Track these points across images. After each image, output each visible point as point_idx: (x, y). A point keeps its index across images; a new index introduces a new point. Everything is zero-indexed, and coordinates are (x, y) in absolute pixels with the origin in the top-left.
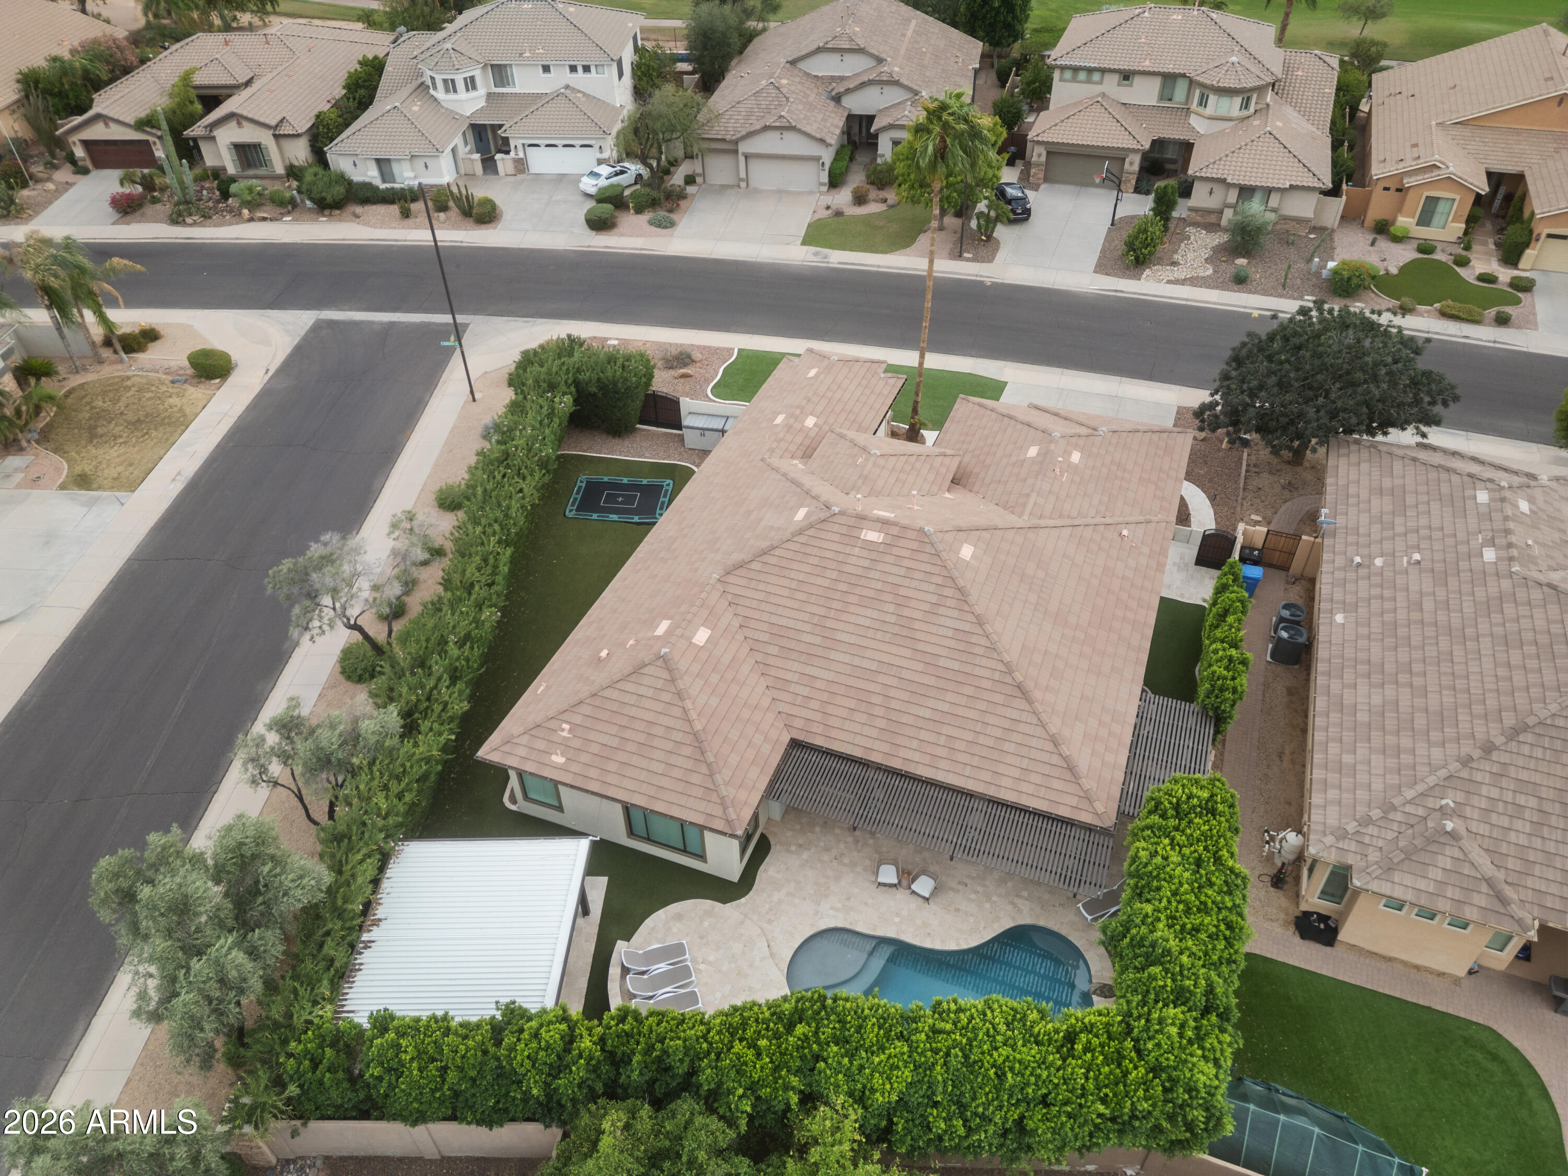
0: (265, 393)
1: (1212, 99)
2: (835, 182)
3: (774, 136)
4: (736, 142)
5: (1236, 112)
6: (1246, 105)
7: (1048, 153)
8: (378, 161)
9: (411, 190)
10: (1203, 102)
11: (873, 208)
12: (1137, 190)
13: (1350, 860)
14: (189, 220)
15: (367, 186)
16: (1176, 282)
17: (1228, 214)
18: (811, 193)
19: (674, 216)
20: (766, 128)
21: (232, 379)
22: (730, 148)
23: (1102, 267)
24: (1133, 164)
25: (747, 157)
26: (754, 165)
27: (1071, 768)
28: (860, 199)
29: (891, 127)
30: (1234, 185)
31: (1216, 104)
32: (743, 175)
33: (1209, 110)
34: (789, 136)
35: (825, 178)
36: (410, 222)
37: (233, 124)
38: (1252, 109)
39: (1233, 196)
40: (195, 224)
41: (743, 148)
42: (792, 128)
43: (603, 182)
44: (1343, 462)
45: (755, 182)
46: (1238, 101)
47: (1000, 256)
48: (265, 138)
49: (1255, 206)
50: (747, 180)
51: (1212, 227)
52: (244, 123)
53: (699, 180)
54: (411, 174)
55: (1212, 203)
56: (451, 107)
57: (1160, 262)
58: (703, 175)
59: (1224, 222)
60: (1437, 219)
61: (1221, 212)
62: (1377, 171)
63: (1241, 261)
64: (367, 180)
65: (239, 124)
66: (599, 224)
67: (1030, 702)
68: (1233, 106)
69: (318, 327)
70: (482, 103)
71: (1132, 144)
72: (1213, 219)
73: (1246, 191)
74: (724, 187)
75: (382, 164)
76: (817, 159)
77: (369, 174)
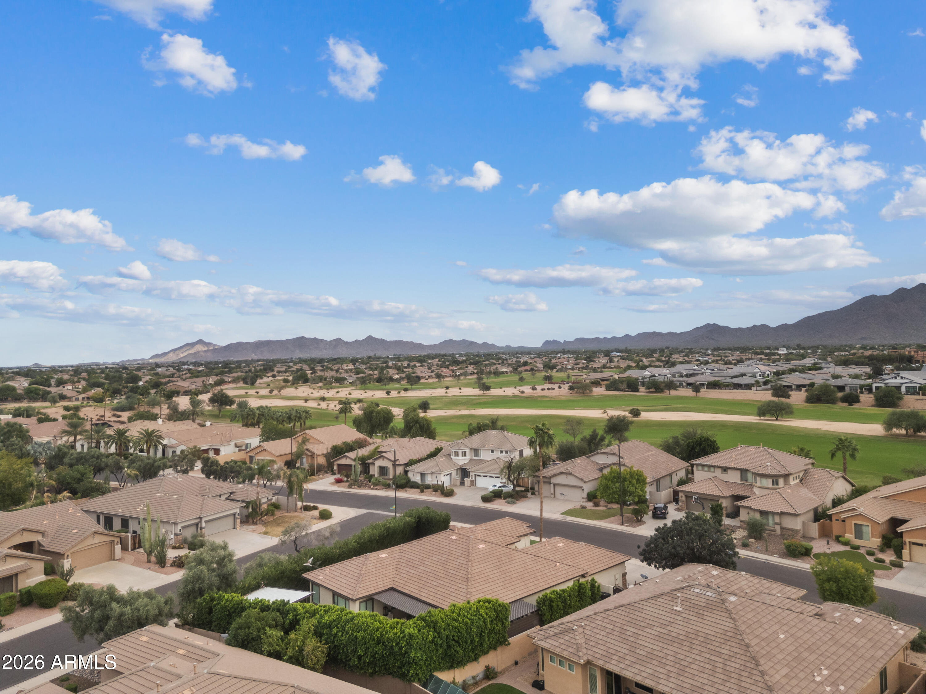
1: (758, 479)
2: (589, 498)
3: (564, 476)
4: (550, 478)
5: (770, 485)
7: (686, 496)
9: (429, 485)
10: (756, 481)
11: (600, 508)
13: (537, 636)
14: (353, 487)
15: (415, 483)
18: (577, 500)
19: (517, 502)
20: (561, 473)
22: (548, 481)
25: (555, 485)
26: (557, 488)
28: (597, 505)
30: (760, 511)
31: (760, 482)
32: (553, 492)
35: (585, 496)
36: (422, 494)
37: (381, 459)
38: (781, 486)
39: (758, 515)
40: (355, 488)
41: (553, 481)
43: (497, 489)
45: (557, 495)
46: (770, 480)
47: (641, 526)
48: (390, 465)
50: (554, 495)
52: (385, 459)
53: (536, 493)
54: (431, 480)
56: (455, 461)
58: (538, 491)
60: (864, 535)
64: (416, 481)
65: (383, 459)
66: (486, 500)
68: (768, 483)
70: (467, 461)
73: (765, 513)
74: (545, 497)
75: (423, 475)
76: (581, 487)
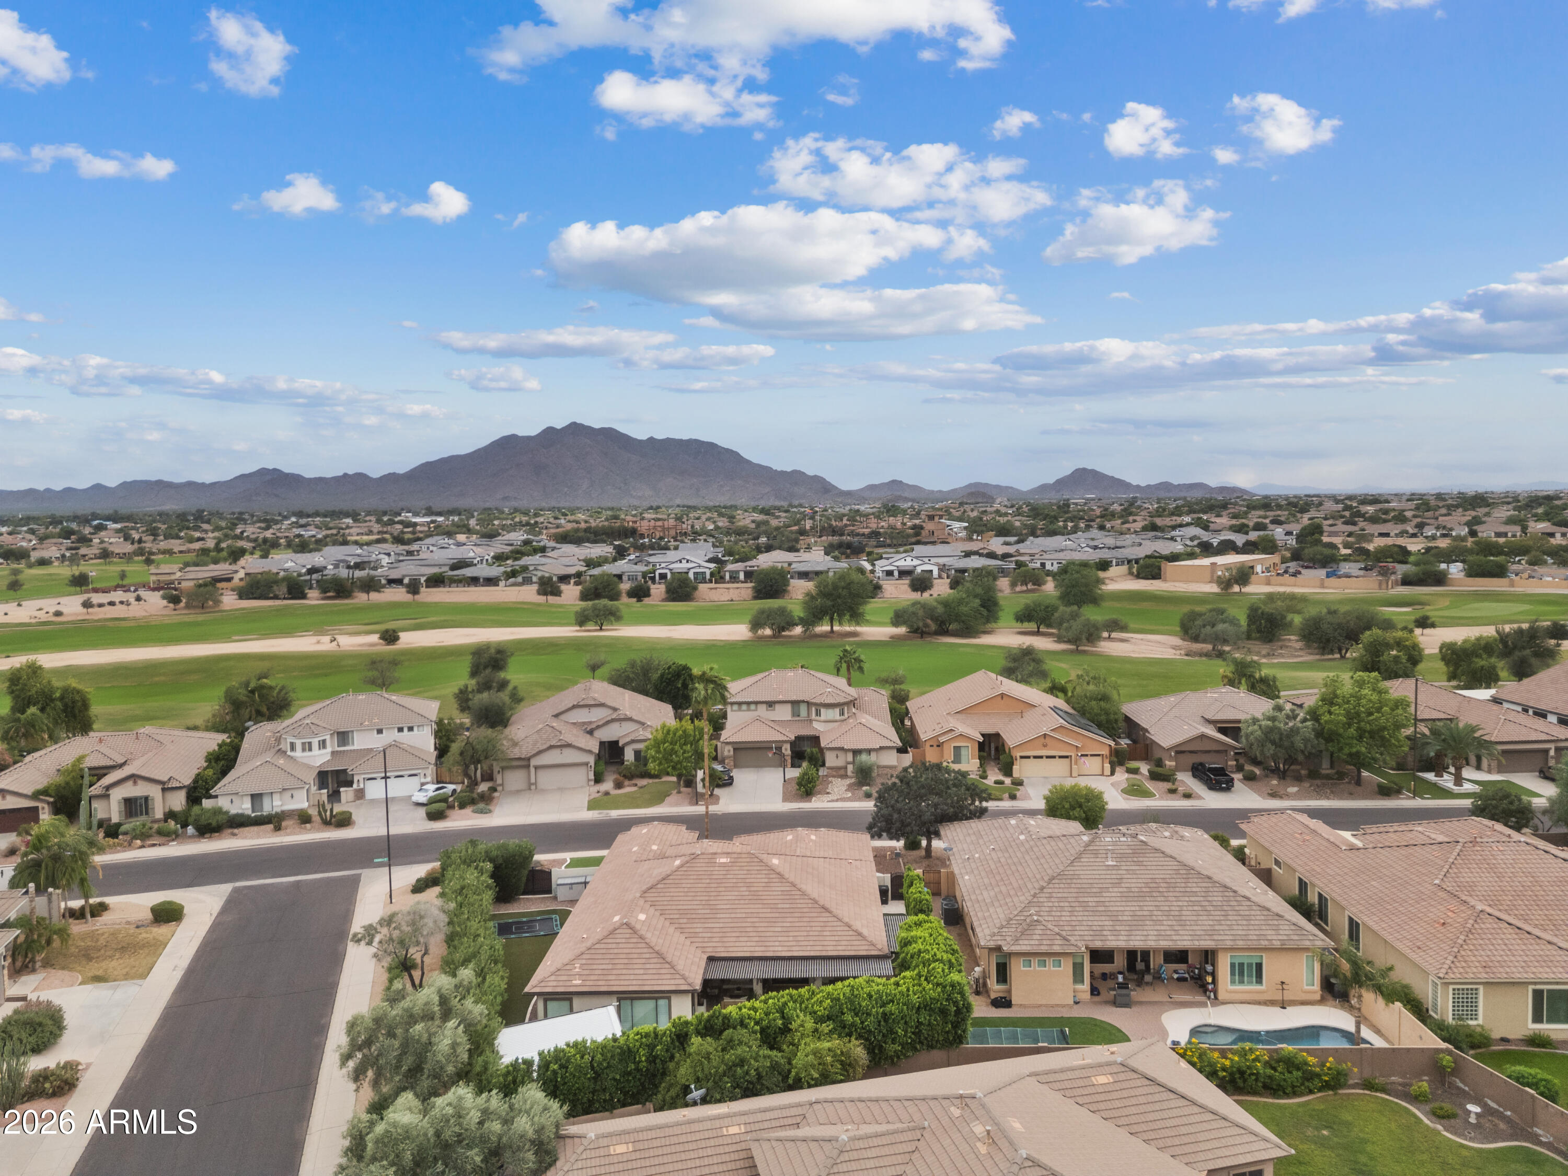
0: (216, 926)
1: (823, 711)
2: (598, 779)
3: (556, 752)
4: (529, 759)
5: (838, 717)
6: (842, 714)
7: (735, 749)
8: (253, 796)
10: (818, 713)
11: (627, 790)
12: (793, 766)
13: (999, 943)
15: (242, 815)
16: (833, 801)
17: (850, 767)
18: (582, 787)
19: (491, 807)
20: (551, 747)
21: (185, 921)
22: (524, 763)
23: (786, 799)
24: (787, 750)
25: (536, 768)
26: (542, 774)
27: (860, 934)
28: (619, 785)
29: (633, 741)
30: (849, 750)
31: (826, 714)
32: (533, 780)
33: (823, 718)
34: (566, 751)
35: (592, 776)
36: (281, 832)
37: (130, 783)
38: (846, 715)
39: (850, 757)
41: (534, 762)
42: (569, 746)
43: (431, 794)
44: (948, 832)
45: (541, 785)
46: (837, 711)
47: (721, 801)
48: (154, 792)
49: (864, 757)
50: (535, 784)
51: (845, 776)
53: (499, 788)
54: (279, 803)
55: (840, 762)
56: (305, 761)
57: (819, 793)
58: (502, 785)
59: (849, 773)
60: (963, 758)
61: (846, 768)
62: (923, 737)
63: (865, 788)
64: (241, 811)
65: (135, 782)
66: (434, 816)
67: (830, 912)
68: (834, 714)
69: (236, 890)
70: (329, 757)
71: (785, 738)
72: (842, 772)
73: (856, 752)
74: (518, 792)
75: (256, 798)
76: (587, 764)
77: (244, 807)
